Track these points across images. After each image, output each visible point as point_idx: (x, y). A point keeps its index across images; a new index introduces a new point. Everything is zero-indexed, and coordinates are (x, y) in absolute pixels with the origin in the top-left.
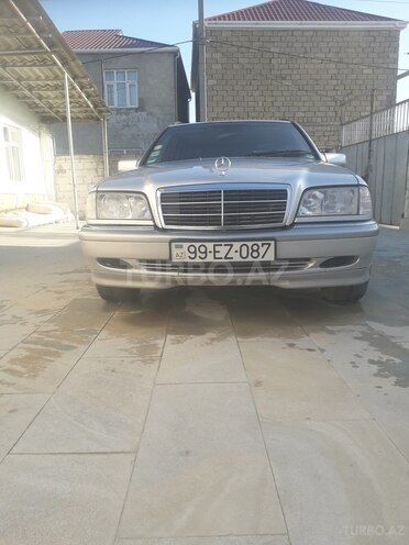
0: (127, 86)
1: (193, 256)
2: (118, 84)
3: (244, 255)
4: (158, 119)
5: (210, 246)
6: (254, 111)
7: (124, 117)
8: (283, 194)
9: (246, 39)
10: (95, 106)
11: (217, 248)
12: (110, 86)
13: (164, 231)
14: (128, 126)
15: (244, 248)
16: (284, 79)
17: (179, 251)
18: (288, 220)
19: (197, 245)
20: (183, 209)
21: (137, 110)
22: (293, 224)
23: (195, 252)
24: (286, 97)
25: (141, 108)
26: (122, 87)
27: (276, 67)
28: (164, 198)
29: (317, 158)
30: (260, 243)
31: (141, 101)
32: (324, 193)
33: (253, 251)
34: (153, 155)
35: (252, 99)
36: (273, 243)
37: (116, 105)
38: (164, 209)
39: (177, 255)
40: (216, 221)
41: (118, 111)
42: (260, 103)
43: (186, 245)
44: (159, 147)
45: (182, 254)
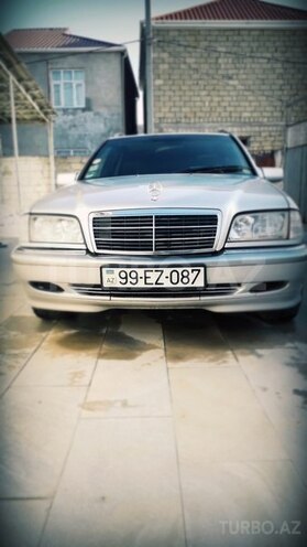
0: (74, 86)
1: (124, 281)
2: (65, 84)
3: (174, 281)
4: (105, 119)
5: (141, 272)
6: (201, 111)
7: (71, 117)
8: (213, 219)
9: (193, 38)
10: (41, 108)
11: (148, 274)
12: (57, 86)
13: (96, 255)
14: (74, 126)
15: (175, 274)
16: (230, 78)
17: (110, 276)
18: (218, 246)
19: (128, 270)
20: (114, 234)
21: (84, 110)
22: (224, 249)
23: (126, 278)
24: (232, 97)
25: (88, 108)
26: (69, 86)
27: (223, 66)
28: (96, 222)
29: (254, 173)
30: (190, 269)
31: (88, 101)
32: (256, 218)
33: (183, 277)
34: (92, 169)
35: (198, 99)
36: (202, 269)
37: (63, 106)
38: (97, 234)
39: (109, 281)
40: (147, 247)
41: (65, 111)
42: (207, 104)
43: (117, 271)
44: (97, 161)
45: (113, 279)
